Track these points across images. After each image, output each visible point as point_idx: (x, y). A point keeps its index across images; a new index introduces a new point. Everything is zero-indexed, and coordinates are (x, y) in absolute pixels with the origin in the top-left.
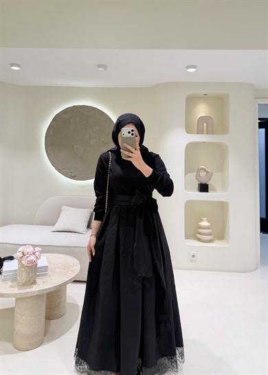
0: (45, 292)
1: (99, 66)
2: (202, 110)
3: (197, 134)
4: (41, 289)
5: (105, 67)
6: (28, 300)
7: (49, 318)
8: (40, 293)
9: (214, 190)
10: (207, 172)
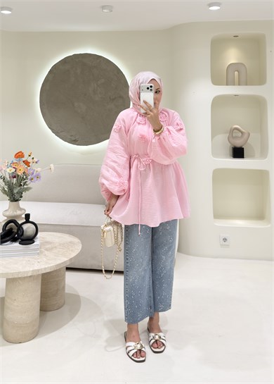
0: (40, 273)
1: (103, 7)
2: (232, 56)
3: (227, 85)
4: (36, 268)
5: (110, 8)
6: (20, 282)
7: (44, 309)
8: (35, 274)
9: (252, 156)
10: (242, 133)
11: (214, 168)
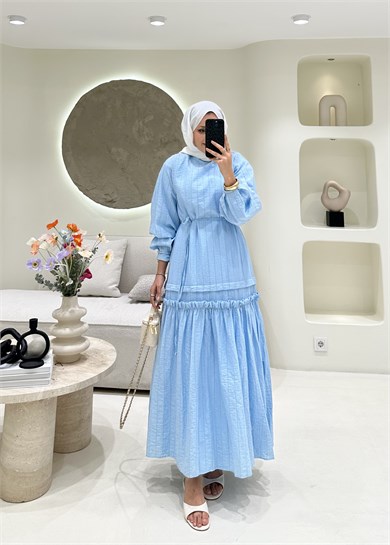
0: (55, 395)
3: (320, 125)
4: (49, 388)
5: (161, 19)
6: (26, 409)
8: (47, 397)
9: (356, 224)
11: (305, 241)
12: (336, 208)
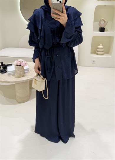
0: (29, 80)
9: (107, 31)
11: (93, 36)
12: (102, 27)
